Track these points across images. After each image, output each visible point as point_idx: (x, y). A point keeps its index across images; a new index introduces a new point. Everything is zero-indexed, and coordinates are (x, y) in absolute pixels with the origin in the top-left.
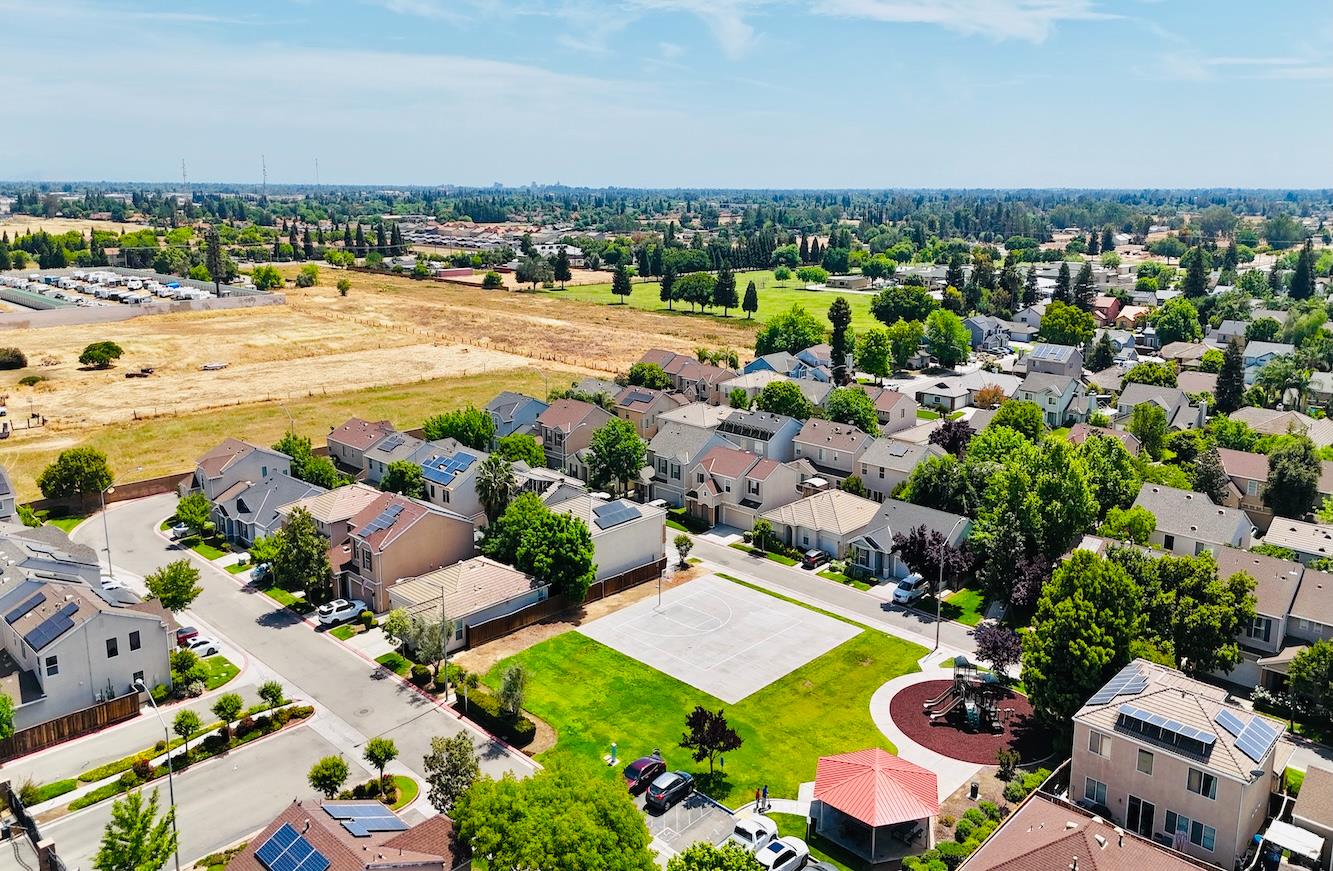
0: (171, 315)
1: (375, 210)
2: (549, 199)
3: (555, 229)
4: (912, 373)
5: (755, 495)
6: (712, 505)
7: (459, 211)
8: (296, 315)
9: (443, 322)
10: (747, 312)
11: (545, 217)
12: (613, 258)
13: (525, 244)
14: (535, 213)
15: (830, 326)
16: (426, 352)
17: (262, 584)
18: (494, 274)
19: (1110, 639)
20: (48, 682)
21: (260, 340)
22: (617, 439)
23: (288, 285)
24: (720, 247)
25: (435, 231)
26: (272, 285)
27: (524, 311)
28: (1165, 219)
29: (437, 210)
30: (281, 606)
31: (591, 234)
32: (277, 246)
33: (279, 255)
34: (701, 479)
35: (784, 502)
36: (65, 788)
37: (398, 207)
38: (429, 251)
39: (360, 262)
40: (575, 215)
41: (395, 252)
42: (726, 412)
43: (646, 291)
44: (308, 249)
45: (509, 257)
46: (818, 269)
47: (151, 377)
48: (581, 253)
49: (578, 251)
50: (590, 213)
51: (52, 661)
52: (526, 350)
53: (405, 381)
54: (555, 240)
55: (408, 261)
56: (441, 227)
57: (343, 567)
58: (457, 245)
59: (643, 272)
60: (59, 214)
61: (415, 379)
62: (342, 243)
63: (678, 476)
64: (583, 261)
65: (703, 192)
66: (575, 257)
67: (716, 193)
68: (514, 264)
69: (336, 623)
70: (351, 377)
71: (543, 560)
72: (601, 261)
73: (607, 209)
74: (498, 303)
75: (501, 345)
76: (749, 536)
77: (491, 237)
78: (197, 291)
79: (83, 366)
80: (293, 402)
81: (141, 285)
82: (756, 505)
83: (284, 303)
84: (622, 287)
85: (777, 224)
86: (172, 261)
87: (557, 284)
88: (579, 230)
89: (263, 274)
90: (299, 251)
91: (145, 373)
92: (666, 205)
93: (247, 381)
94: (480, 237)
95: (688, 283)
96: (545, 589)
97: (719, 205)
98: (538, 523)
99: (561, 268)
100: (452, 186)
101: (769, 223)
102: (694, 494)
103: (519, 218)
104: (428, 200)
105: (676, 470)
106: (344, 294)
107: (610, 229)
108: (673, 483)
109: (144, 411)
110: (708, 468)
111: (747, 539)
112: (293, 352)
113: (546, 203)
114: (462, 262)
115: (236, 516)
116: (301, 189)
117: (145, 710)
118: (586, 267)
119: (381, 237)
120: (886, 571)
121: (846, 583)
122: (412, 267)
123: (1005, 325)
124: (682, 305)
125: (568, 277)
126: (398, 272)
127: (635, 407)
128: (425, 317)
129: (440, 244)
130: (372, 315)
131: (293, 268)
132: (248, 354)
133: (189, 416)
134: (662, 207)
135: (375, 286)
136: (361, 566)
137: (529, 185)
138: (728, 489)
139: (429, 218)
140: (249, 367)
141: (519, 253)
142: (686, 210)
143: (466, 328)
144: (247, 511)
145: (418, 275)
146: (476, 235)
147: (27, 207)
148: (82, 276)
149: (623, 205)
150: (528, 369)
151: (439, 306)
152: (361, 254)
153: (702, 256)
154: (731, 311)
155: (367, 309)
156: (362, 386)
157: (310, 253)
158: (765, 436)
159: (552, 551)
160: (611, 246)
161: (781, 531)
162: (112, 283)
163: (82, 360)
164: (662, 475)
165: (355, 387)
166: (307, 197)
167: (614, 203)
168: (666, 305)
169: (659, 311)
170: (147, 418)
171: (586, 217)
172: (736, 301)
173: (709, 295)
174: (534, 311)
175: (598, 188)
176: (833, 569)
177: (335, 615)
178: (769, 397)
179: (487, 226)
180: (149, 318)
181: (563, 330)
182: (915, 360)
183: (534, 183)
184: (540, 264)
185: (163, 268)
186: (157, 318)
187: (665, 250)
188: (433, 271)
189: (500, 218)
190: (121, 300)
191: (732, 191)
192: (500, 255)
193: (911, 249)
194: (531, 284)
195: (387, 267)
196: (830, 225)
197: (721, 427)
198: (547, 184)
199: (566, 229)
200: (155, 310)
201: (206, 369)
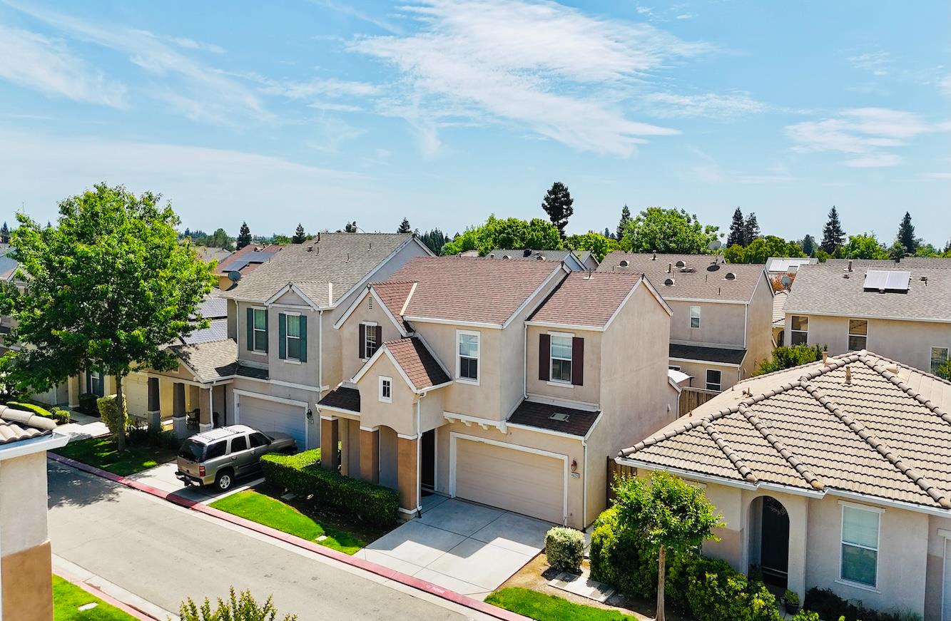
5: (568, 385)
6: (410, 430)
34: (370, 341)
63: (297, 349)
76: (572, 549)
102: (349, 398)
105: (293, 331)
108: (285, 374)
110: (395, 303)
138: (469, 368)
164: (255, 359)
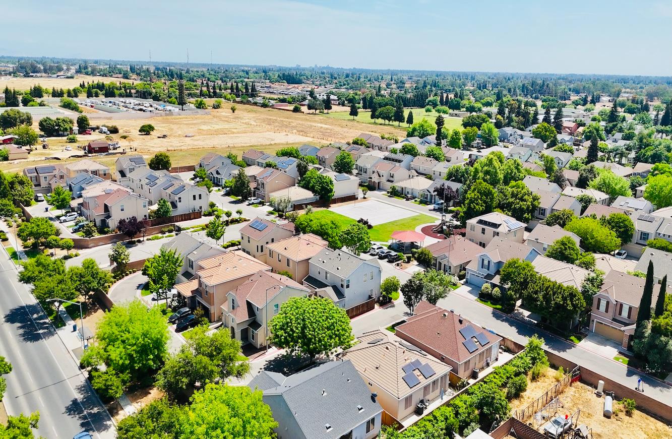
0: (165, 117)
1: (240, 76)
2: (323, 73)
3: (325, 87)
4: (472, 149)
7: (280, 78)
8: (215, 119)
9: (277, 124)
10: (408, 124)
11: (321, 82)
12: (351, 101)
13: (312, 94)
14: (316, 80)
15: (436, 126)
16: (271, 135)
17: (227, 194)
18: (298, 106)
19: (485, 205)
20: (179, 204)
21: (204, 127)
22: (344, 158)
23: (209, 108)
24: (402, 97)
25: (270, 87)
26: (203, 107)
27: (310, 121)
28: (634, 90)
29: (270, 77)
30: (235, 200)
31: (342, 90)
32: (201, 91)
33: (202, 94)
35: (402, 180)
36: (189, 229)
37: (251, 75)
38: (268, 96)
39: (238, 99)
40: (335, 81)
41: (253, 96)
42: (387, 154)
43: (364, 115)
44: (215, 93)
45: (304, 99)
46: (446, 108)
47: (167, 138)
48: (337, 99)
49: (336, 98)
50: (343, 80)
51: (180, 198)
52: (312, 135)
53: (264, 144)
54: (325, 92)
55: (259, 100)
56: (272, 85)
57: (254, 189)
58: (280, 93)
59: (364, 107)
60: (98, 74)
61: (268, 143)
62: (229, 91)
64: (338, 102)
65: (401, 71)
66: (334, 100)
67: (408, 72)
68: (306, 102)
69: (253, 204)
70: (242, 142)
71: (317, 188)
72: (346, 102)
73: (351, 78)
74: (300, 118)
75: (301, 133)
77: (296, 90)
78: (174, 108)
79: (141, 133)
80: (223, 148)
81: (149, 105)
82: (392, 182)
83: (210, 114)
84: (354, 112)
85: (433, 87)
86: (160, 96)
87: (326, 111)
88: (337, 88)
89: (199, 102)
90: (211, 94)
91: (164, 136)
92: (380, 77)
93: (203, 141)
94: (290, 90)
95: (383, 111)
96: (318, 197)
97: (407, 78)
98: (316, 177)
99: (327, 104)
100: (276, 66)
101: (429, 87)
103: (308, 82)
104: (265, 73)
106: (233, 112)
107: (351, 88)
109: (169, 149)
111: (388, 192)
112: (217, 132)
113: (322, 75)
114: (283, 101)
115: (216, 176)
116: (204, 65)
117: (202, 217)
118: (339, 104)
119: (247, 88)
120: (433, 201)
121: (419, 204)
122: (262, 102)
123: (520, 132)
124: (380, 121)
125: (330, 108)
126: (255, 104)
127: (353, 152)
128: (269, 122)
129: (273, 93)
130: (247, 120)
131: (209, 101)
132: (200, 132)
133: (186, 151)
134: (378, 78)
135: (246, 109)
136: (260, 188)
137: (314, 66)
139: (267, 81)
140: (202, 137)
141: (309, 98)
142: (390, 80)
143: (286, 126)
144: (220, 174)
145: (264, 106)
146: (289, 89)
147: (83, 71)
148: (124, 101)
149: (359, 77)
150: (312, 142)
151: (274, 118)
152: (238, 96)
153: (393, 101)
154: (401, 124)
155: (244, 118)
156: (248, 145)
157: (215, 95)
158: (400, 161)
159: (321, 185)
160: (351, 95)
161: (400, 189)
162: (137, 104)
163: (140, 131)
165: (245, 145)
166: (208, 70)
167: (355, 76)
168: (373, 120)
169: (370, 123)
170: (171, 150)
171: (340, 82)
172: (404, 119)
173: (392, 116)
174: (315, 121)
175: (348, 68)
176: (416, 201)
177: (253, 201)
178: (404, 149)
179: (294, 85)
180: (157, 118)
181: (327, 129)
182: (475, 143)
183: (316, 65)
184: (318, 102)
185: (156, 98)
186: (160, 118)
187: (376, 97)
188: (271, 105)
189: (299, 82)
190: (144, 111)
191: (416, 71)
192: (300, 98)
193: (493, 101)
194: (314, 111)
195: (250, 102)
196: (460, 89)
197: (384, 159)
198: (322, 66)
199: (331, 88)
200: (159, 115)
201: (186, 136)
